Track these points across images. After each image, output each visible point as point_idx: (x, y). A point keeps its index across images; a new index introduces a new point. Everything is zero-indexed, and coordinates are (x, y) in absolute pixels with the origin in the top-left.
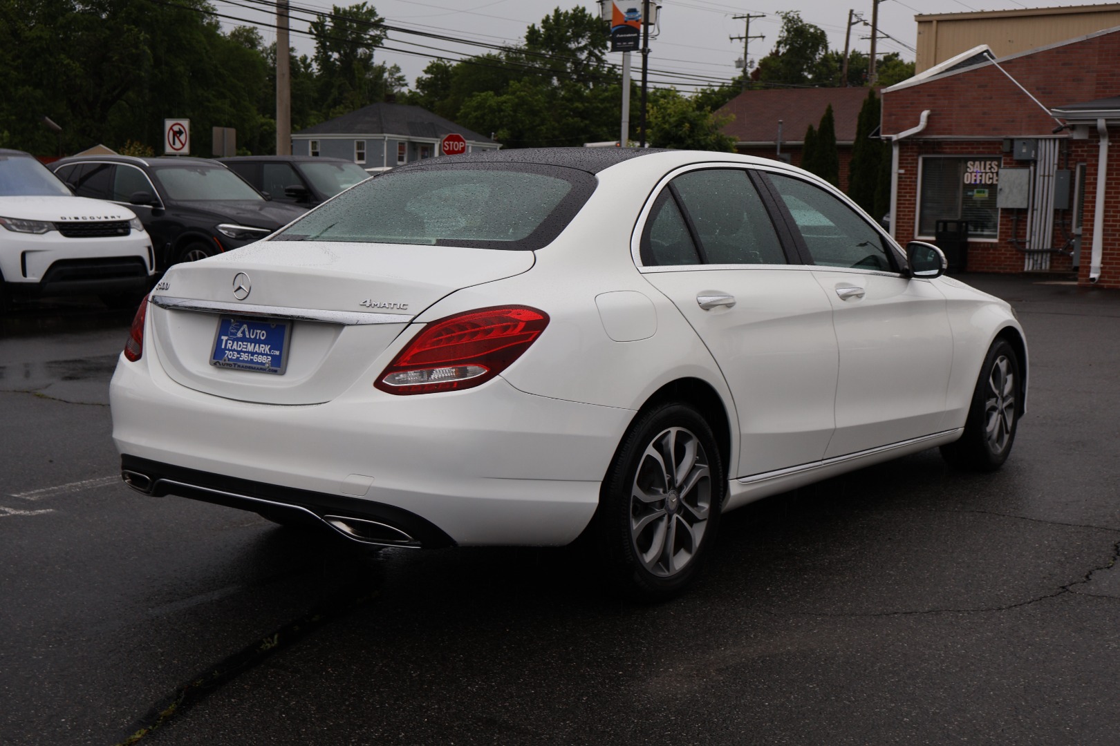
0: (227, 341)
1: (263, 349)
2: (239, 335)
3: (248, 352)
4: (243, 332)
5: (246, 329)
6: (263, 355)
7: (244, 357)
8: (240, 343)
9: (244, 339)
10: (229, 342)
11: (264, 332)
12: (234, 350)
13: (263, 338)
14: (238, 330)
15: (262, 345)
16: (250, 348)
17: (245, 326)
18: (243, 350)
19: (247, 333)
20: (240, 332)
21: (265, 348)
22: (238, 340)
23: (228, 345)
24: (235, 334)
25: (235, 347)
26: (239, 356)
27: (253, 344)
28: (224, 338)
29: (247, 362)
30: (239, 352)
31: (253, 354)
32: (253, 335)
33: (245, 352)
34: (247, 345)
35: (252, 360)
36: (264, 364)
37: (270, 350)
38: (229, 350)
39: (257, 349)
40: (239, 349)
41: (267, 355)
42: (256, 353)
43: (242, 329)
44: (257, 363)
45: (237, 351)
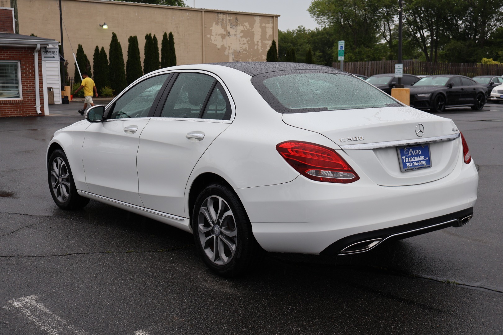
0: (405, 158)
1: (421, 158)
2: (410, 154)
3: (416, 161)
4: (411, 153)
5: (412, 151)
6: (422, 161)
7: (415, 164)
8: (411, 158)
9: (412, 156)
10: (406, 159)
11: (420, 150)
12: (410, 162)
13: (420, 153)
14: (409, 152)
15: (420, 157)
16: (416, 159)
17: (411, 150)
18: (414, 161)
19: (413, 153)
20: (409, 153)
21: (422, 158)
22: (410, 157)
23: (406, 160)
24: (408, 154)
25: (410, 160)
26: (413, 164)
27: (417, 157)
28: (404, 157)
29: (417, 166)
30: (412, 162)
31: (418, 161)
32: (415, 153)
33: (415, 162)
34: (415, 158)
35: (418, 164)
36: (424, 165)
37: (424, 158)
38: (408, 163)
39: (419, 159)
40: (412, 161)
41: (423, 160)
42: (419, 161)
43: (410, 151)
44: (421, 165)
45: (411, 162)
